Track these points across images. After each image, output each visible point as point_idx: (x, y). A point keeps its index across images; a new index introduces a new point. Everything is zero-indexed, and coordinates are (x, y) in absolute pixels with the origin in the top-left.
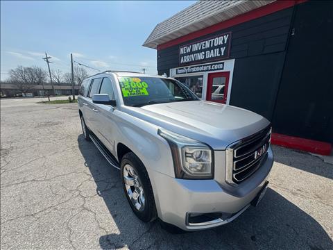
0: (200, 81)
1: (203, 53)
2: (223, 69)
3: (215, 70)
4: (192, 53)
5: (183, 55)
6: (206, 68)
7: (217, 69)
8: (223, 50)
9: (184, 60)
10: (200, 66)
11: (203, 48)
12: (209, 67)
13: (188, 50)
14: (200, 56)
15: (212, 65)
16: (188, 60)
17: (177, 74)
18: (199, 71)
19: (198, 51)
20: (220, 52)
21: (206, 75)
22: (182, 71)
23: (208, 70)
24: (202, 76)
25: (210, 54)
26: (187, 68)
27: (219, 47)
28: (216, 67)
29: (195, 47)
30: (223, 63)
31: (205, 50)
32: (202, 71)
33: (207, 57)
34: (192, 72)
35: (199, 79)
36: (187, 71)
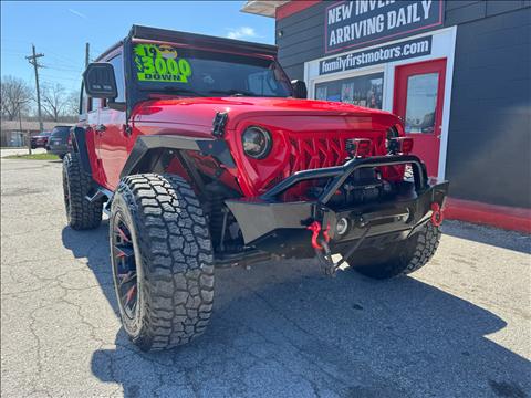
0: (375, 87)
1: (382, 17)
2: (429, 53)
3: (410, 56)
4: (355, 19)
5: (336, 26)
6: (388, 54)
7: (417, 55)
8: (426, 6)
9: (336, 38)
10: (374, 51)
11: (380, 5)
12: (397, 50)
13: (347, 13)
14: (373, 26)
15: (402, 45)
16: (347, 38)
17: (321, 73)
18: (375, 63)
19: (371, 14)
20: (420, 12)
21: (389, 70)
22: (333, 65)
23: (394, 59)
24: (381, 75)
25: (396, 20)
26: (344, 58)
28: (414, 48)
29: (363, 6)
30: (430, 38)
31: (384, 11)
32: (380, 62)
33: (390, 27)
34: (357, 66)
35: (374, 82)
36: (343, 63)
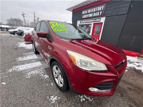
2: (100, 21)
4: (87, 14)
5: (84, 15)
8: (101, 13)
9: (84, 17)
10: (90, 20)
11: (92, 11)
13: (86, 12)
14: (91, 15)
15: (95, 19)
16: (86, 17)
17: (80, 23)
18: (90, 22)
19: (90, 13)
21: (93, 24)
22: (83, 22)
23: (94, 22)
24: (91, 24)
25: (95, 15)
26: (85, 21)
27: (99, 11)
28: (97, 20)
29: (89, 11)
30: (100, 19)
31: (93, 13)
32: (91, 22)
33: (94, 16)
34: (87, 22)
35: (89, 25)
36: (85, 22)
